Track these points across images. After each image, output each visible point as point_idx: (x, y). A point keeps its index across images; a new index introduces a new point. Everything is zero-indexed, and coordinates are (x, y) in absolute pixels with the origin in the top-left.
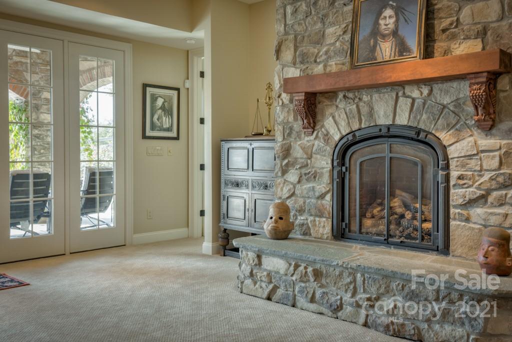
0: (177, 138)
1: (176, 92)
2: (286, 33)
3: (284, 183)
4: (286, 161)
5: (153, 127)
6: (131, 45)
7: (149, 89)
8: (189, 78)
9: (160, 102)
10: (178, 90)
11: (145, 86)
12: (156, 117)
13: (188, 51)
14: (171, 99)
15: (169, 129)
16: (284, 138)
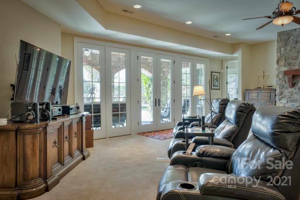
0: (219, 89)
1: (219, 74)
2: (281, 56)
3: (280, 103)
4: (281, 96)
5: (214, 86)
6: (208, 59)
7: (213, 73)
8: (223, 69)
9: (215, 77)
10: (220, 73)
11: (212, 72)
12: (214, 82)
13: (222, 60)
14: (218, 76)
15: (217, 86)
16: (280, 89)
